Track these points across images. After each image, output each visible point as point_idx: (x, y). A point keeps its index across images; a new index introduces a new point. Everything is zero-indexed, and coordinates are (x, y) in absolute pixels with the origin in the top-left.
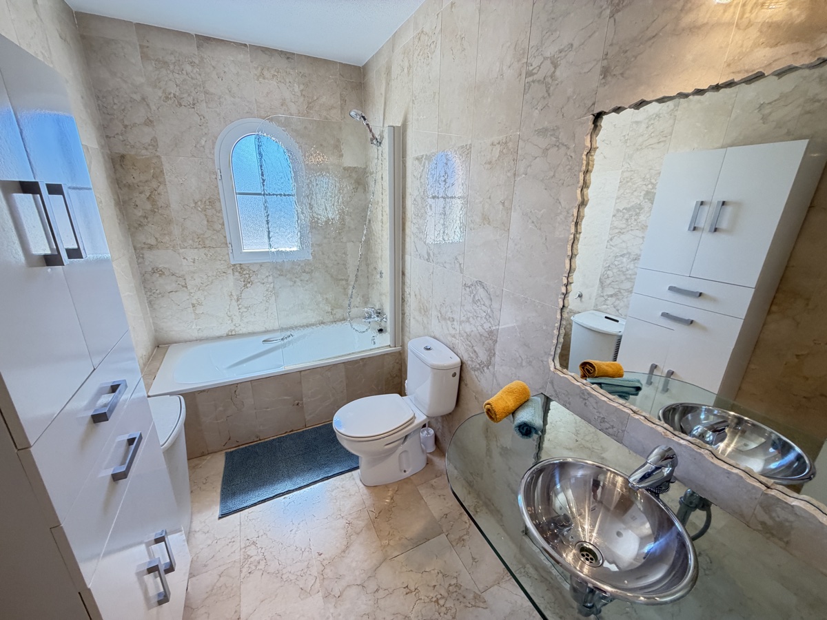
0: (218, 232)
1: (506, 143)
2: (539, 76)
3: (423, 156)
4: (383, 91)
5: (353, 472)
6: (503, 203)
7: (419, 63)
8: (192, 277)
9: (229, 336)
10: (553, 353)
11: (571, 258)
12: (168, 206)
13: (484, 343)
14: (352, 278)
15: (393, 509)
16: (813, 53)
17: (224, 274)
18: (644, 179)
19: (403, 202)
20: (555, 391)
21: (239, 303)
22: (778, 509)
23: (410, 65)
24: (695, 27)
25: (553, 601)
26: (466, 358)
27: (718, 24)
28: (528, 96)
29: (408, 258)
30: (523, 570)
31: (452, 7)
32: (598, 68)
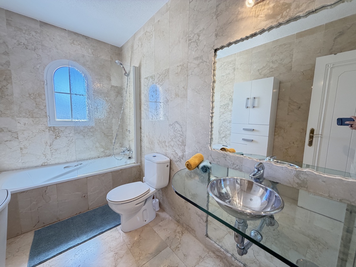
0: (42, 110)
1: (183, 65)
2: (194, 40)
3: (148, 77)
4: (130, 55)
5: (117, 227)
6: (184, 88)
7: (146, 43)
8: (22, 133)
9: (42, 166)
10: (210, 143)
11: (212, 102)
12: (12, 95)
13: (180, 148)
14: (114, 135)
15: (140, 241)
16: (277, 21)
17: (43, 132)
18: (228, 94)
19: (140, 97)
20: (213, 158)
21: (51, 147)
22: (301, 175)
23: (142, 44)
24: (242, 18)
25: (224, 265)
26: (172, 158)
27: (249, 17)
28: (190, 47)
29: (143, 120)
30: (208, 255)
31: (158, 22)
32: (214, 34)
